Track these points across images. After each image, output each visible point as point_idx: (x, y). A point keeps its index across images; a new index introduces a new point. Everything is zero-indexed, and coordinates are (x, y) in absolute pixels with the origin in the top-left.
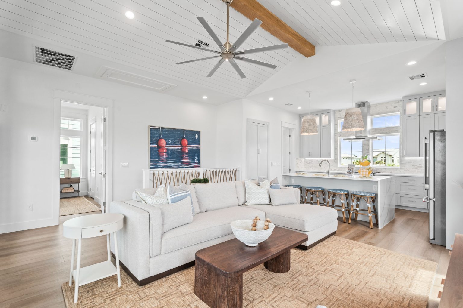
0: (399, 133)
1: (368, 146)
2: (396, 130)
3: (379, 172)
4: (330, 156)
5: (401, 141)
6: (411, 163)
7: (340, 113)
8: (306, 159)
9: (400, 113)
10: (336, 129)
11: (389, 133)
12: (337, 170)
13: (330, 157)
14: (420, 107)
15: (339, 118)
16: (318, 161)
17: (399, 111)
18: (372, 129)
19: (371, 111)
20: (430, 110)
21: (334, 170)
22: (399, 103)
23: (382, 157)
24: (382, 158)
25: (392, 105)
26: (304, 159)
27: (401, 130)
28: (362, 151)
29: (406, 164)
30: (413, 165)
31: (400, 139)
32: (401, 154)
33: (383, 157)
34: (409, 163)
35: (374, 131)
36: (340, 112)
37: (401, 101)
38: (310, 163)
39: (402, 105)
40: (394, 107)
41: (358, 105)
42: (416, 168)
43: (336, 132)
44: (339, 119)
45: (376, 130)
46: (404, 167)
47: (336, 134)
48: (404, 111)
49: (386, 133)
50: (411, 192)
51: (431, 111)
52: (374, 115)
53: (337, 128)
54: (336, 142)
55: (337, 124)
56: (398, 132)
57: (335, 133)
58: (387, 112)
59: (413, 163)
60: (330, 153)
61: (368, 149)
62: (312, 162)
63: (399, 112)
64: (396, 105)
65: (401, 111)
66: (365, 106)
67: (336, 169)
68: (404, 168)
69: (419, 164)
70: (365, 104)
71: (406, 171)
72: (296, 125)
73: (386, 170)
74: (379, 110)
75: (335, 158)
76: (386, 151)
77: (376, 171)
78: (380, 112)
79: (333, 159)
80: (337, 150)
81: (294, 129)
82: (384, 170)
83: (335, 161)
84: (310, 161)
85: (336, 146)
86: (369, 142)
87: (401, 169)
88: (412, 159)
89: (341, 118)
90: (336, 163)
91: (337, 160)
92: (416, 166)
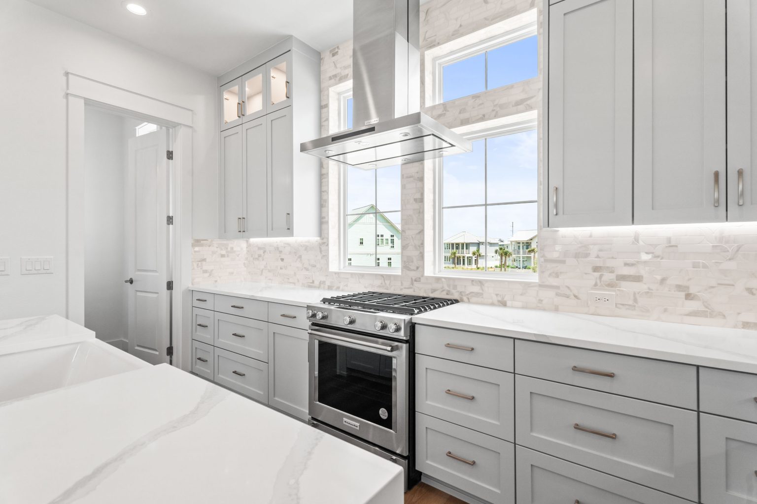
0: (535, 113)
1: (419, 184)
2: (523, 96)
3: (456, 296)
4: (290, 230)
6: (587, 255)
7: (335, 58)
9: (540, 13)
10: (322, 124)
11: (496, 116)
12: (328, 283)
15: (333, 81)
16: (278, 248)
17: (532, 5)
18: (432, 108)
21: (320, 283)
26: (247, 242)
27: (540, 97)
28: (399, 209)
29: (563, 262)
30: (596, 269)
32: (542, 214)
34: (577, 256)
35: (439, 116)
36: (333, 55)
38: (260, 256)
42: (611, 285)
44: (330, 86)
46: (557, 275)
49: (483, 118)
52: (439, 44)
53: (327, 120)
55: (326, 106)
56: (530, 108)
58: (486, 19)
59: (598, 257)
60: (290, 215)
61: (418, 196)
62: (264, 252)
63: (534, 11)
67: (324, 283)
68: (553, 281)
69: (626, 264)
71: (568, 297)
72: (192, 111)
73: (483, 290)
74: (456, 19)
75: (323, 239)
76: (486, 205)
77: (447, 294)
78: (461, 26)
79: (317, 241)
80: (328, 207)
81: (181, 124)
82: (476, 289)
83: (323, 248)
84: (259, 248)
85: (324, 189)
86: (423, 165)
87: (542, 286)
88: (591, 236)
89: (338, 78)
90: (324, 256)
91: (328, 245)
92: (612, 272)
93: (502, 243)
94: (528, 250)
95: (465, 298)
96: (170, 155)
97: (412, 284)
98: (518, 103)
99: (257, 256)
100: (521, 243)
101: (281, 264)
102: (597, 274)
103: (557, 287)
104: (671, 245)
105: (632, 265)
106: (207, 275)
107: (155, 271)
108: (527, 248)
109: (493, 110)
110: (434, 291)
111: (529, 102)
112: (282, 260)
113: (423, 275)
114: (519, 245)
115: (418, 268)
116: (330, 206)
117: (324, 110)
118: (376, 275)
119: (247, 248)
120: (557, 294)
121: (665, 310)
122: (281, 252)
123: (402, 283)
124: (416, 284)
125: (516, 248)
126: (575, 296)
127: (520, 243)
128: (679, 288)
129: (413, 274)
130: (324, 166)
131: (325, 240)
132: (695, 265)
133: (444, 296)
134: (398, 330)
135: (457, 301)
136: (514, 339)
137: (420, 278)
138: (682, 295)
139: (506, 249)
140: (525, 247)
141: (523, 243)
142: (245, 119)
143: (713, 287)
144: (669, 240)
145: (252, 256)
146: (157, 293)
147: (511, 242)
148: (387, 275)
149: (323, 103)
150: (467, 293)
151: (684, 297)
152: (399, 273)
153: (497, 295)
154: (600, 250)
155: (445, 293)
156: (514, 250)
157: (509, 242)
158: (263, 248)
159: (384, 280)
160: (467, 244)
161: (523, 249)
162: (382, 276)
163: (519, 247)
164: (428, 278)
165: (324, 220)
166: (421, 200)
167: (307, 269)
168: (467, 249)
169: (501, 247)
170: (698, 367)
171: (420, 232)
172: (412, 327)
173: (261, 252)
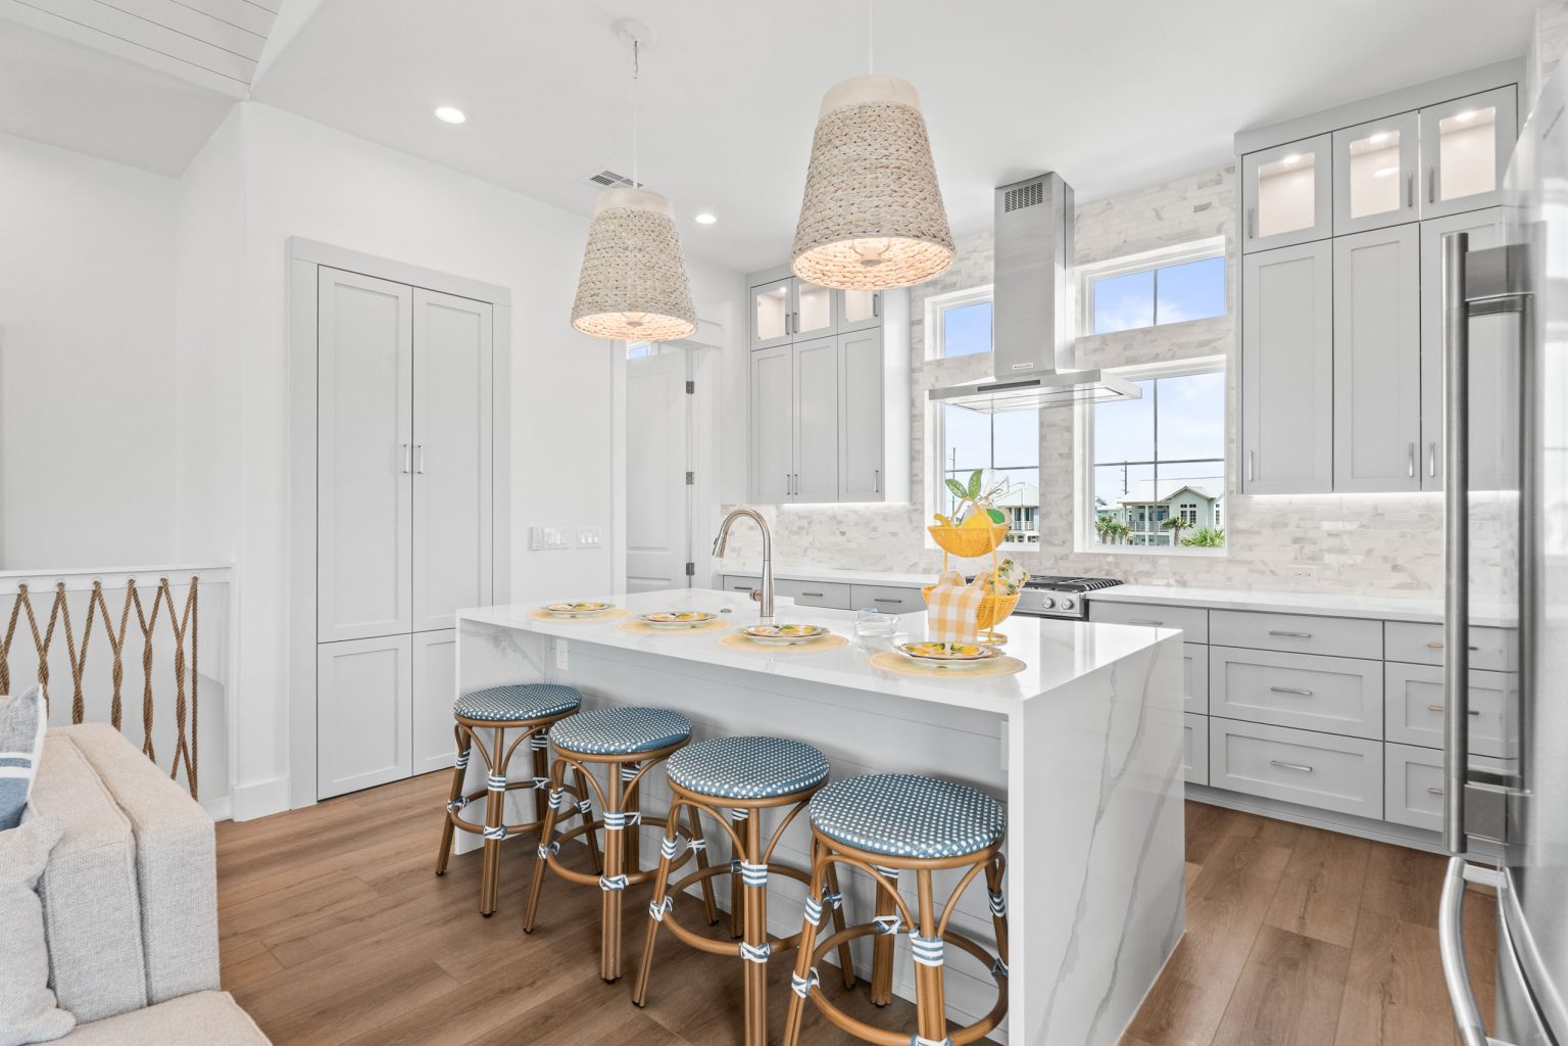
0: (1222, 357)
1: (1066, 435)
2: (1208, 337)
3: (1118, 577)
4: (879, 492)
5: (1234, 401)
6: (1286, 525)
8: (787, 506)
9: (1229, 241)
10: (913, 346)
11: (1173, 358)
12: (922, 565)
13: (882, 499)
14: (1333, 190)
15: (930, 289)
16: (835, 517)
17: (1219, 231)
18: (1085, 340)
19: (1076, 238)
20: (1393, 202)
21: (911, 565)
22: (1219, 182)
23: (1182, 506)
24: (1184, 509)
25: (1184, 199)
26: (778, 508)
27: (1232, 339)
29: (1259, 533)
30: (1296, 540)
31: (1228, 388)
32: (1234, 478)
33: (1186, 506)
34: (1274, 526)
35: (1095, 351)
37: (1230, 170)
38: (801, 528)
39: (1235, 194)
40: (1199, 209)
41: (1007, 194)
42: (1312, 558)
43: (916, 365)
44: (926, 296)
45: (1106, 340)
46: (1250, 548)
47: (916, 376)
48: (1248, 221)
49: (1156, 358)
50: (1283, 710)
51: (1397, 206)
52: (1094, 260)
53: (922, 341)
54: (914, 418)
55: (920, 322)
56: (1216, 351)
57: (911, 371)
58: (1159, 238)
59: (1298, 526)
60: (879, 473)
61: (1065, 450)
62: (810, 523)
63: (1221, 239)
64: (1209, 195)
65: (1233, 228)
66: (1040, 201)
67: (916, 563)
68: (1246, 555)
70: (1040, 185)
71: (1263, 573)
72: (720, 325)
73: (1155, 568)
74: (1120, 233)
75: (915, 504)
77: (1107, 574)
78: (1125, 242)
79: (904, 507)
80: (923, 460)
81: (709, 346)
82: (1146, 567)
83: (915, 517)
84: (800, 518)
85: (916, 435)
86: (1072, 410)
87: (1232, 561)
88: (1290, 503)
89: (939, 287)
90: (916, 527)
91: (922, 513)
92: (1314, 544)
93: (1103, 508)
94: (1163, 522)
95: (1131, 579)
96: (690, 387)
97: (1056, 563)
98: (1201, 344)
99: (795, 529)
100: (1147, 508)
101: (840, 539)
102: (1297, 546)
103: (1251, 563)
104: (1377, 514)
105: (1337, 535)
106: (735, 554)
107: (665, 549)
108: (1160, 519)
109: (1170, 350)
110: (1087, 571)
111: (1215, 344)
112: (843, 534)
113: (1072, 551)
114: (1141, 511)
115: (1064, 542)
116: (926, 460)
117: (917, 328)
119: (777, 516)
120: (1251, 571)
121: (1371, 584)
122: (840, 523)
123: (1040, 562)
124: (1062, 563)
125: (1136, 518)
126: (1272, 572)
127: (1144, 507)
128: (1385, 559)
129: (1058, 551)
130: (917, 404)
131: (918, 506)
132: (1403, 535)
133: (1102, 576)
134: (1072, 606)
135: (1120, 583)
136: (1209, 609)
137: (1067, 556)
138: (1389, 566)
139: (1114, 522)
140: (1154, 517)
141: (1151, 507)
142: (796, 338)
143: (1419, 558)
144: (1376, 508)
145: (787, 528)
146: (669, 580)
147: (1125, 504)
148: (1019, 553)
149: (915, 318)
150: (1135, 571)
151: (1390, 569)
153: (1174, 573)
154: (1302, 519)
155: (1103, 573)
156: (1131, 522)
157: (1121, 506)
158: (809, 519)
160: (1027, 509)
161: (1151, 519)
162: (1010, 553)
163: (1142, 517)
164: (1078, 555)
165: (916, 478)
166: (1070, 456)
168: (1027, 519)
169: (1102, 515)
170: (1384, 621)
171: (1066, 498)
172: (1086, 603)
173: (804, 523)
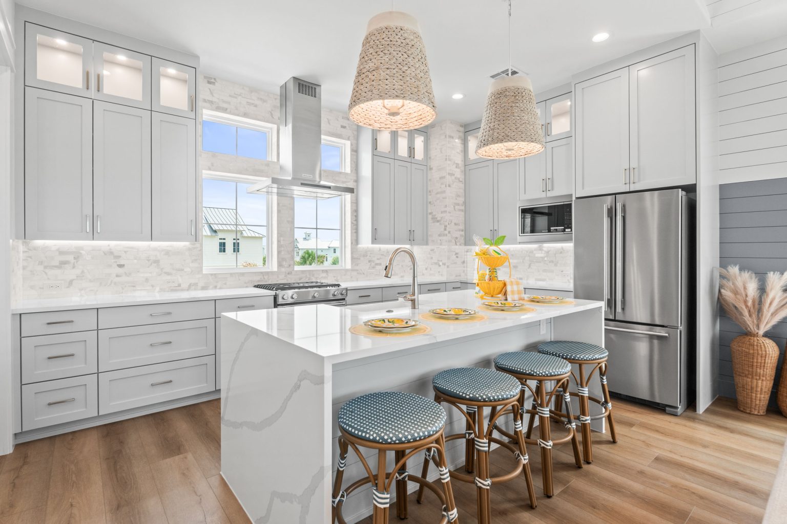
7: (211, 86)
12: (201, 284)
13: (196, 240)
14: (395, 141)
17: (348, 139)
21: (190, 286)
25: (338, 120)
29: (359, 259)
36: (209, 83)
40: (342, 127)
41: (299, 84)
42: (373, 268)
46: (357, 265)
48: (375, 142)
51: (407, 156)
60: (193, 222)
64: (345, 123)
66: (315, 96)
67: (196, 284)
68: (356, 267)
71: (361, 275)
76: (317, 229)
77: (309, 280)
87: (352, 270)
91: (201, 250)
97: (286, 276)
101: (118, 270)
102: (370, 264)
103: (357, 270)
110: (300, 279)
113: (293, 270)
115: (290, 265)
118: (255, 273)
120: (358, 274)
122: (119, 257)
123: (278, 275)
124: (289, 276)
137: (291, 272)
148: (265, 272)
152: (275, 269)
153: (334, 277)
155: (307, 279)
159: (263, 276)
162: (262, 273)
164: (297, 271)
167: (168, 274)
173: (70, 258)
